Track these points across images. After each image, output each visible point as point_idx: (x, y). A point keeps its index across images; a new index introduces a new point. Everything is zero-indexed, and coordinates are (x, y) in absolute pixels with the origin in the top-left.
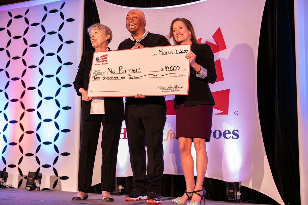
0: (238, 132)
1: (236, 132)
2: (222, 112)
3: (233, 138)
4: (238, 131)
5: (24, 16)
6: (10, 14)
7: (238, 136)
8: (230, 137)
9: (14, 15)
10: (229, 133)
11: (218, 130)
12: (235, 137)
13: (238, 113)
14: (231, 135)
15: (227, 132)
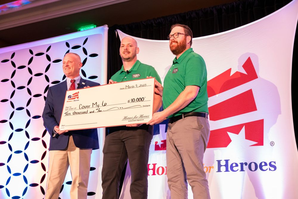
0: (275, 164)
1: (273, 164)
2: (256, 143)
3: (270, 170)
4: (275, 162)
5: (46, 53)
6: (31, 52)
7: (275, 168)
8: (267, 169)
9: (35, 53)
10: (266, 164)
11: (254, 163)
12: (272, 169)
13: (273, 144)
14: (268, 167)
15: (263, 164)
